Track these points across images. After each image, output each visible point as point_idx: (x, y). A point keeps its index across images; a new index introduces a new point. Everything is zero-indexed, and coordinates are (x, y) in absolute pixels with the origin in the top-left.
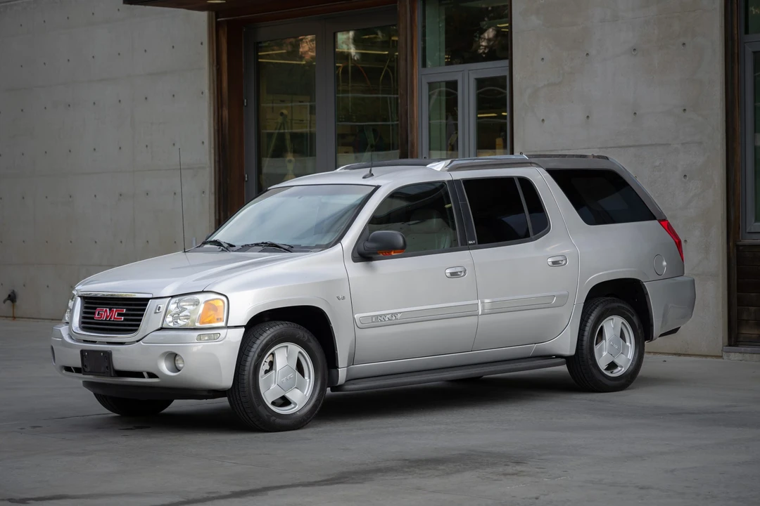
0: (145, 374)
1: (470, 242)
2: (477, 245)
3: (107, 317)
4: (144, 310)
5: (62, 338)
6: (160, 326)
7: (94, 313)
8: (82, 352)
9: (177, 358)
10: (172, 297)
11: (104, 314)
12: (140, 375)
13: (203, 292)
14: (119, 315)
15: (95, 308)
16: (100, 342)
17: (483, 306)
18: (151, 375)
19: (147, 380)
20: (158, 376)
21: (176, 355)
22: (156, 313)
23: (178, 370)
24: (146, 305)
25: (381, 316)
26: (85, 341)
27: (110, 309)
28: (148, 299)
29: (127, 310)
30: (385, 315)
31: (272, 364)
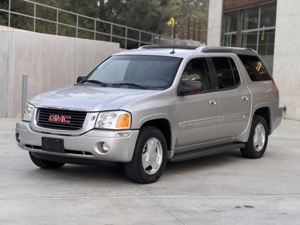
0: (83, 153)
1: (216, 88)
2: (218, 89)
3: (58, 120)
4: (84, 118)
5: (28, 129)
6: (93, 127)
7: (48, 118)
8: (43, 139)
9: (103, 145)
10: (100, 112)
11: (56, 118)
12: (81, 153)
13: (118, 110)
14: (66, 119)
15: (49, 115)
16: (55, 133)
17: (222, 119)
18: (87, 153)
19: (84, 156)
20: (93, 153)
21: (103, 143)
22: (91, 120)
23: (105, 152)
24: (86, 115)
25: (188, 123)
26: (43, 132)
27: (60, 116)
28: (86, 112)
29: (72, 117)
30: (189, 123)
31: (146, 148)
